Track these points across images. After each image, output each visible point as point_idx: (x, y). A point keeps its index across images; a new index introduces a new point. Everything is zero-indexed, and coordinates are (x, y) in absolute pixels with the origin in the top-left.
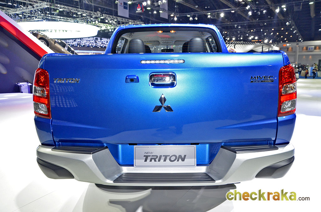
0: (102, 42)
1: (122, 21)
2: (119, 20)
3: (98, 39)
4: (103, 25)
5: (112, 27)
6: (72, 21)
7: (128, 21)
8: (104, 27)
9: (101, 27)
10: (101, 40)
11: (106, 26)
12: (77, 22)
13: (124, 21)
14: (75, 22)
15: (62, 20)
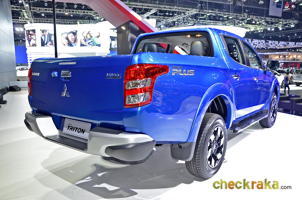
0: (254, 43)
1: (271, 21)
2: (267, 20)
3: (249, 40)
4: (252, 26)
5: (262, 28)
6: (221, 24)
7: (278, 20)
8: (252, 28)
9: (250, 29)
10: (252, 41)
11: (255, 27)
12: (226, 25)
13: (273, 21)
14: (223, 25)
15: (212, 23)
